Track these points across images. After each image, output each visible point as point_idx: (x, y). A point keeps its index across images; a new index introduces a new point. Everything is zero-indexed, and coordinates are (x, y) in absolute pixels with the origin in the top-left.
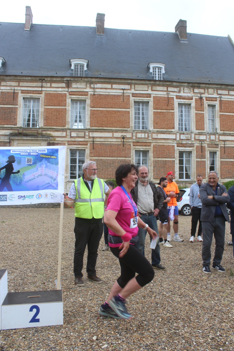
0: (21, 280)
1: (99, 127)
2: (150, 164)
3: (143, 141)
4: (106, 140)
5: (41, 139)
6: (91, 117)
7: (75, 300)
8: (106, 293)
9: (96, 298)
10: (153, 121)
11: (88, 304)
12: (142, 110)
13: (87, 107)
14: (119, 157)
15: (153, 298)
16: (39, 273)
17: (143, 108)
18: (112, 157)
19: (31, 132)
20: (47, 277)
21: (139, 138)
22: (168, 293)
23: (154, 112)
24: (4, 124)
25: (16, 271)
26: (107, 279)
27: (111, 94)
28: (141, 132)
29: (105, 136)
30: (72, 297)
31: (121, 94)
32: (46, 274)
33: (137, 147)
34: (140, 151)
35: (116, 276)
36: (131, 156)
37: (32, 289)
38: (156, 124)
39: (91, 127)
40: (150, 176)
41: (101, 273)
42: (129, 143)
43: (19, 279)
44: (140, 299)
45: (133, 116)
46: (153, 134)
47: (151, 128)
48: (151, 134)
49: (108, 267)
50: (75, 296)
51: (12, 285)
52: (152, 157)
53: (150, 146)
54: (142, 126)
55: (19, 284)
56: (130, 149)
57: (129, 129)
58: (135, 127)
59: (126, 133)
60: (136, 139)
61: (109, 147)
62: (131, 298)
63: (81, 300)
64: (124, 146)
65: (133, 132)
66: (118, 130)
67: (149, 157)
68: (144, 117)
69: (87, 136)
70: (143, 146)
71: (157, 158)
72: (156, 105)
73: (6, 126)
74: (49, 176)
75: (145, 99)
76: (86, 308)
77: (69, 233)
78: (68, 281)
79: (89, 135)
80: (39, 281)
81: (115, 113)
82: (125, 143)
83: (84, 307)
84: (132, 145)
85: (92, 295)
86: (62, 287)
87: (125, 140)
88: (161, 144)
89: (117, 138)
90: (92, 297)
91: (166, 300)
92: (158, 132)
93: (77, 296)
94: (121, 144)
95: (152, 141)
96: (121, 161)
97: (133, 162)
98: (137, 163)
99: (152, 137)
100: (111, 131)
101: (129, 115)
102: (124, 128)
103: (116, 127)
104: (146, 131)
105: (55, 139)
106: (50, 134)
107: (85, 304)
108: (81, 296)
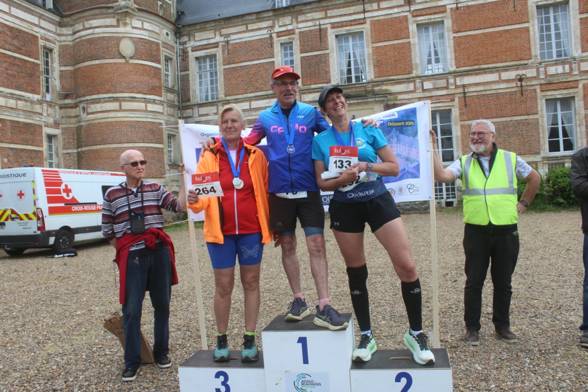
1: (472, 66)
2: (578, 122)
3: (561, 80)
4: (487, 87)
5: (373, 100)
6: (455, 51)
7: (468, 368)
8: (525, 358)
9: (507, 365)
10: (579, 38)
11: (493, 376)
12: (555, 20)
13: (446, 34)
14: (515, 116)
16: (398, 322)
17: (557, 17)
18: (502, 117)
19: (355, 91)
21: (551, 76)
23: (581, 19)
24: (311, 84)
26: (521, 333)
28: (556, 63)
29: (486, 81)
30: (463, 362)
33: (549, 93)
34: (555, 100)
35: (537, 327)
36: (537, 111)
37: (390, 346)
38: (586, 43)
39: (457, 68)
40: (579, 145)
42: (532, 88)
45: (537, 35)
46: (582, 64)
47: (576, 52)
48: (576, 64)
50: (466, 361)
52: (583, 109)
53: (577, 87)
54: (557, 51)
56: (536, 98)
57: (530, 61)
58: (542, 55)
59: (524, 69)
60: (546, 77)
61: (493, 99)
62: (576, 371)
63: (479, 368)
64: (522, 94)
65: (540, 66)
66: (509, 66)
67: (575, 108)
68: (560, 33)
69: (452, 85)
70: (561, 89)
72: (584, 5)
73: (313, 86)
74: (404, 158)
78: (450, 334)
79: (455, 83)
81: (501, 36)
82: (523, 89)
83: (486, 380)
84: (538, 91)
85: (499, 360)
86: (442, 345)
87: (524, 84)
89: (508, 81)
90: (499, 364)
93: (471, 360)
94: (516, 91)
95: (581, 76)
96: (519, 122)
97: (543, 122)
98: (551, 123)
99: (579, 69)
100: (496, 69)
101: (529, 34)
102: (519, 60)
103: (505, 62)
104: (565, 59)
105: (397, 97)
106: (387, 90)
107: (487, 376)
108: (479, 362)
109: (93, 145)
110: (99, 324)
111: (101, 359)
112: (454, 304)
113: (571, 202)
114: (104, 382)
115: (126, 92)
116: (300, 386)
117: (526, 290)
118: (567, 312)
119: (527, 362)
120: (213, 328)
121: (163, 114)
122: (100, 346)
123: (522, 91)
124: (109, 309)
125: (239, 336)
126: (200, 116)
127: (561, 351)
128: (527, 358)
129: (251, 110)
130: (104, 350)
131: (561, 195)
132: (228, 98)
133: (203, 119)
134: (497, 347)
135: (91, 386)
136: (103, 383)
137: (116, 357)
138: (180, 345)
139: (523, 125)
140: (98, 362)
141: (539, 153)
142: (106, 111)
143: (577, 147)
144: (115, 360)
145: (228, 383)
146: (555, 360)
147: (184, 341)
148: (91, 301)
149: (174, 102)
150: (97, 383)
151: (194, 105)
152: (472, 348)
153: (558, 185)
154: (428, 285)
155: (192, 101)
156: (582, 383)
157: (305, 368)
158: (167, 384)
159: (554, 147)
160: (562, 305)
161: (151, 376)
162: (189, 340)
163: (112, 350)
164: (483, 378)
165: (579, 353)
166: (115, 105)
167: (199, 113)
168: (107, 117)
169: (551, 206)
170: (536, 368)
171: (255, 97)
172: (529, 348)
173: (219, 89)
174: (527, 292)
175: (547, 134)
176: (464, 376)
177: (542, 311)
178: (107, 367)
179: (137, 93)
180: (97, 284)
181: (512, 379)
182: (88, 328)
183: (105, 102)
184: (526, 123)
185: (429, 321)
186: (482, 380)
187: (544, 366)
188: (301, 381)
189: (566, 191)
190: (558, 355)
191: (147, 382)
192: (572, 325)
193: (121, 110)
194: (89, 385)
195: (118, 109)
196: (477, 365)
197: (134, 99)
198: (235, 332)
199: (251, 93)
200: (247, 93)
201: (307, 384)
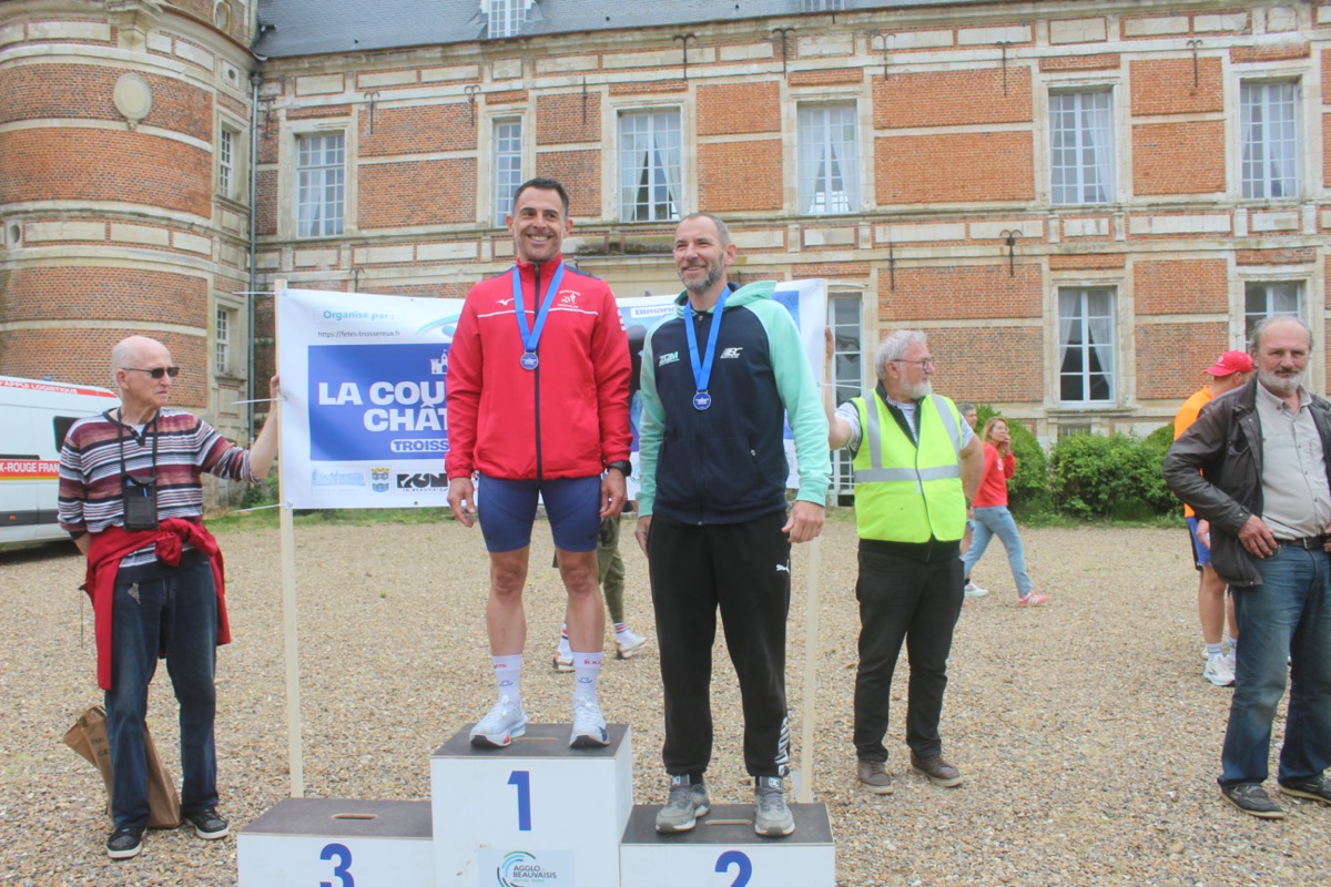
1: (910, 203)
2: (1121, 341)
3: (1092, 250)
4: (939, 252)
6: (877, 167)
7: (869, 846)
9: (948, 842)
10: (1130, 165)
11: (918, 863)
12: (1085, 124)
13: (859, 129)
14: (994, 318)
15: (1174, 856)
17: (1088, 116)
18: (968, 318)
19: (655, 239)
21: (1074, 238)
22: (1235, 841)
23: (1134, 127)
25: (641, 736)
27: (953, 67)
28: (1084, 212)
29: (937, 238)
30: (858, 834)
31: (994, 65)
33: (1066, 275)
34: (1078, 290)
35: (1014, 766)
36: (1041, 311)
38: (1144, 177)
39: (879, 204)
40: (1122, 390)
41: (955, 756)
42: (1034, 261)
44: (1120, 857)
45: (1048, 151)
46: (1133, 220)
47: (1122, 193)
48: (1123, 219)
49: (980, 736)
50: (866, 833)
52: (1132, 313)
53: (1122, 267)
54: (1086, 189)
55: (660, 781)
56: (1040, 284)
57: (1032, 204)
58: (1056, 193)
59: (1019, 220)
60: (1061, 241)
61: (952, 278)
63: (892, 847)
64: (1012, 273)
65: (1050, 217)
66: (989, 211)
67: (1116, 311)
68: (1092, 151)
69: (866, 240)
70: (1090, 268)
71: (1151, 314)
72: (1141, 98)
75: (1096, 78)
76: (914, 875)
79: (874, 238)
80: (730, 775)
81: (974, 145)
82: (1015, 261)
84: (1045, 267)
85: (933, 831)
86: (816, 799)
87: (1016, 250)
88: (1170, 257)
89: (984, 242)
90: (933, 839)
91: (1231, 869)
92: (1154, 210)
93: (875, 831)
94: (1000, 266)
95: (1130, 245)
96: (1001, 332)
97: (1051, 336)
98: (1067, 338)
99: (1127, 229)
100: (960, 215)
101: (1032, 146)
102: (1009, 200)
103: (980, 200)
104: (1101, 207)
105: (745, 258)
107: (907, 862)
108: (892, 834)
109: (34, 319)
110: (40, 738)
111: (45, 819)
112: (845, 714)
113: (1100, 509)
114: (55, 872)
115: (125, 201)
116: (510, 879)
117: (997, 690)
118: (1074, 736)
120: (313, 754)
121: (211, 260)
122: (44, 790)
123: (1012, 265)
124: (65, 706)
126: (299, 269)
127: (1057, 813)
128: (990, 828)
129: (415, 263)
130: (53, 799)
131: (1080, 493)
132: (368, 232)
133: (304, 276)
134: (929, 805)
135: (22, 881)
136: (51, 873)
137: (82, 816)
138: (236, 788)
139: (1011, 338)
140: (39, 825)
141: (1040, 401)
142: (71, 241)
143: (1118, 394)
144: (81, 822)
145: (348, 870)
146: (1043, 830)
147: (245, 779)
148: (19, 685)
149: (237, 232)
150: (36, 873)
151: (285, 244)
152: (879, 807)
153: (1075, 471)
155: (279, 233)
156: (1090, 875)
157: (524, 840)
158: (206, 875)
159: (1071, 390)
160: (1067, 722)
161: (168, 856)
162: (257, 778)
163: (73, 798)
164: (898, 867)
165: (1090, 818)
166: (95, 229)
167: (294, 263)
168: (73, 255)
169: (1060, 515)
170: (1006, 846)
171: (429, 234)
172: (995, 808)
173: (345, 210)
174: (997, 694)
175: (1058, 362)
176: (859, 864)
177: (1025, 733)
178: (62, 836)
179: (151, 204)
180: (34, 646)
181: (957, 869)
182: (13, 748)
183: (72, 219)
184: (1018, 336)
186: (896, 871)
187: (1022, 842)
188: (512, 867)
189: (1089, 484)
190: (1051, 821)
191: (158, 870)
192: (1083, 762)
193: (108, 240)
194: (17, 878)
195: (103, 238)
196: (887, 842)
197: (142, 219)
199: (417, 224)
200: (409, 225)
201: (525, 875)
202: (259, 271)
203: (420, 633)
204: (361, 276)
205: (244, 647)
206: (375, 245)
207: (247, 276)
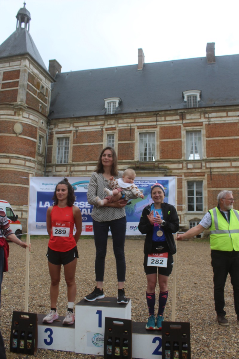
0: (143, 310)
1: (216, 157)
4: (224, 170)
5: (158, 171)
6: (207, 148)
7: (198, 337)
8: (233, 334)
9: (221, 337)
11: (212, 343)
13: (202, 138)
18: (232, 187)
19: (148, 166)
20: (168, 310)
24: (123, 159)
25: (137, 301)
27: (227, 122)
29: (223, 166)
30: (195, 333)
31: (237, 121)
32: (167, 307)
39: (207, 157)
43: (141, 309)
50: (198, 333)
51: (134, 314)
55: (141, 314)
61: (227, 177)
63: (204, 338)
66: (237, 159)
69: (204, 167)
73: (124, 161)
77: (189, 267)
78: (190, 316)
79: (206, 166)
81: (233, 142)
85: (217, 334)
89: (236, 167)
93: (200, 333)
100: (229, 160)
103: (235, 156)
105: (172, 171)
106: (166, 167)
108: (205, 334)
115: (14, 154)
116: (95, 341)
119: (233, 336)
120: (48, 301)
121: (35, 169)
125: (63, 307)
126: (56, 172)
129: (86, 171)
132: (74, 163)
133: (58, 173)
142: (1, 163)
145: (52, 336)
149: (42, 162)
151: (53, 165)
154: (180, 285)
155: (52, 162)
157: (99, 330)
162: (32, 307)
166: (7, 160)
167: (55, 170)
168: (1, 167)
171: (90, 164)
173: (69, 157)
179: (21, 155)
183: (1, 158)
185: (178, 307)
188: (96, 338)
193: (10, 163)
195: (8, 162)
197: (18, 158)
198: (61, 304)
199: (87, 161)
200: (85, 161)
201: (99, 340)
202: (46, 172)
203: (81, 269)
204: (72, 174)
205: (34, 271)
206: (76, 166)
207: (43, 173)
